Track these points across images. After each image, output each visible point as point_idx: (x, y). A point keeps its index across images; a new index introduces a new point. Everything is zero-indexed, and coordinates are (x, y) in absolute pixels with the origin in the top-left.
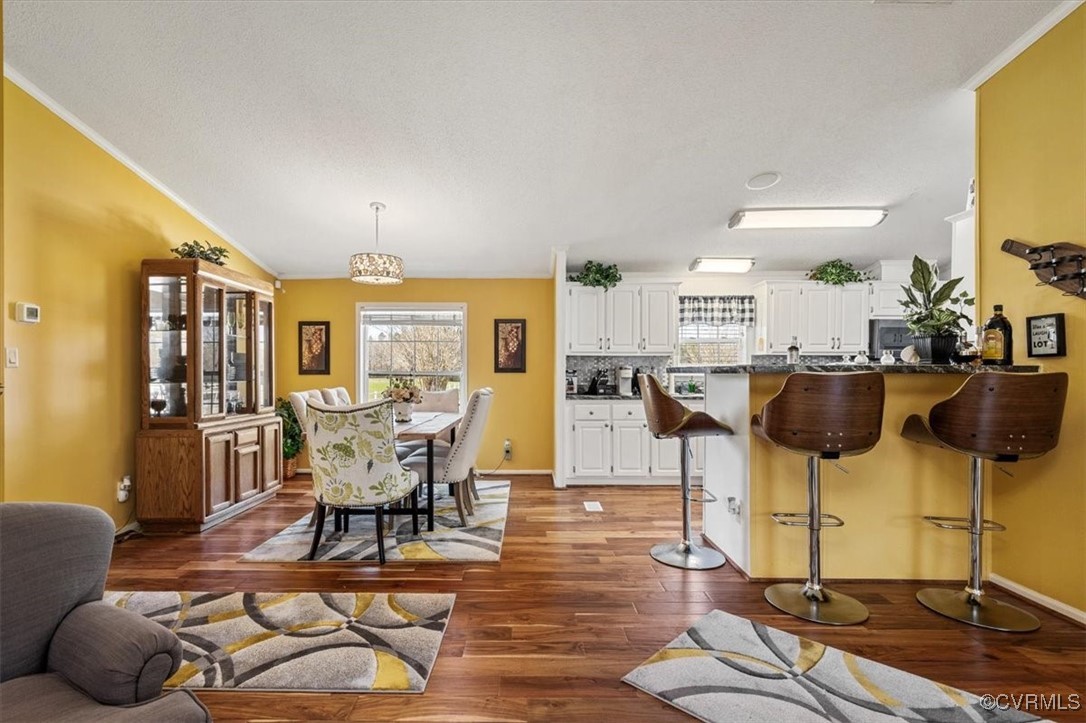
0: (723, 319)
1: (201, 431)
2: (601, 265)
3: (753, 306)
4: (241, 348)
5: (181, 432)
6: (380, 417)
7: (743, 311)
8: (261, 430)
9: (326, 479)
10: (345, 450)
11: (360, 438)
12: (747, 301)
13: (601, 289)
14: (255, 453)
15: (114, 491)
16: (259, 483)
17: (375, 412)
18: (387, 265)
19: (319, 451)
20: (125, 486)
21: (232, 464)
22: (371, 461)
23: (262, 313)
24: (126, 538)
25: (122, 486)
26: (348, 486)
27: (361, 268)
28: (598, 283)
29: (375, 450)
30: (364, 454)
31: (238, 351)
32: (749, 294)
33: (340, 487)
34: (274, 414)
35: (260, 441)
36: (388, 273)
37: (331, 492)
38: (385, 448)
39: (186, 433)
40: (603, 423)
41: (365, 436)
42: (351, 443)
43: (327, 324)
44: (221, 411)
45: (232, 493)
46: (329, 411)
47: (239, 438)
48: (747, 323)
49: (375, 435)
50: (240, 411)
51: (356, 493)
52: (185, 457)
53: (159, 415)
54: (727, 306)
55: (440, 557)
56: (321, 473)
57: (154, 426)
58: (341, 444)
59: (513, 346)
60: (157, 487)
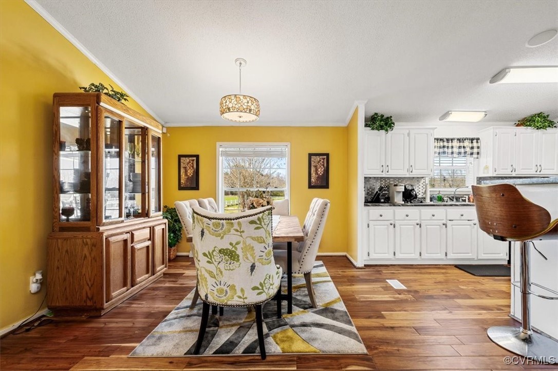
0: (460, 153)
1: (102, 233)
2: (383, 116)
3: (479, 144)
4: (138, 170)
5: (85, 234)
6: (263, 223)
7: (472, 148)
8: (152, 230)
9: (211, 281)
10: (230, 255)
11: (244, 243)
12: (475, 141)
13: (383, 132)
14: (148, 247)
15: (27, 284)
16: (150, 268)
17: (259, 219)
18: (250, 104)
19: (205, 254)
20: (37, 280)
21: (129, 257)
22: (254, 264)
23: (153, 149)
24: (36, 324)
25: (34, 280)
26: (233, 287)
27: (230, 105)
28: (381, 128)
29: (257, 253)
30: (247, 258)
31: (136, 172)
32: (476, 137)
33: (225, 288)
34: (162, 217)
35: (152, 238)
36: (250, 110)
37: (216, 292)
38: (266, 251)
39: (89, 235)
40: (389, 223)
41: (249, 241)
42: (236, 249)
43: (197, 157)
44: (120, 216)
45: (128, 279)
46: (216, 219)
47: (135, 236)
48: (475, 156)
49: (258, 240)
50: (137, 215)
51: (239, 294)
52: (88, 255)
53: (68, 220)
54: (462, 144)
55: (314, 349)
56: (207, 275)
57: (63, 229)
58: (227, 249)
59: (321, 171)
60: (65, 279)
